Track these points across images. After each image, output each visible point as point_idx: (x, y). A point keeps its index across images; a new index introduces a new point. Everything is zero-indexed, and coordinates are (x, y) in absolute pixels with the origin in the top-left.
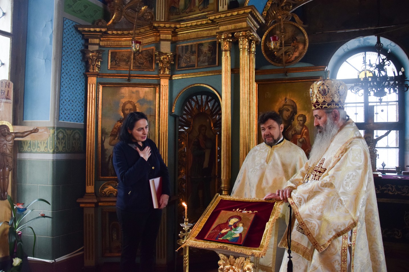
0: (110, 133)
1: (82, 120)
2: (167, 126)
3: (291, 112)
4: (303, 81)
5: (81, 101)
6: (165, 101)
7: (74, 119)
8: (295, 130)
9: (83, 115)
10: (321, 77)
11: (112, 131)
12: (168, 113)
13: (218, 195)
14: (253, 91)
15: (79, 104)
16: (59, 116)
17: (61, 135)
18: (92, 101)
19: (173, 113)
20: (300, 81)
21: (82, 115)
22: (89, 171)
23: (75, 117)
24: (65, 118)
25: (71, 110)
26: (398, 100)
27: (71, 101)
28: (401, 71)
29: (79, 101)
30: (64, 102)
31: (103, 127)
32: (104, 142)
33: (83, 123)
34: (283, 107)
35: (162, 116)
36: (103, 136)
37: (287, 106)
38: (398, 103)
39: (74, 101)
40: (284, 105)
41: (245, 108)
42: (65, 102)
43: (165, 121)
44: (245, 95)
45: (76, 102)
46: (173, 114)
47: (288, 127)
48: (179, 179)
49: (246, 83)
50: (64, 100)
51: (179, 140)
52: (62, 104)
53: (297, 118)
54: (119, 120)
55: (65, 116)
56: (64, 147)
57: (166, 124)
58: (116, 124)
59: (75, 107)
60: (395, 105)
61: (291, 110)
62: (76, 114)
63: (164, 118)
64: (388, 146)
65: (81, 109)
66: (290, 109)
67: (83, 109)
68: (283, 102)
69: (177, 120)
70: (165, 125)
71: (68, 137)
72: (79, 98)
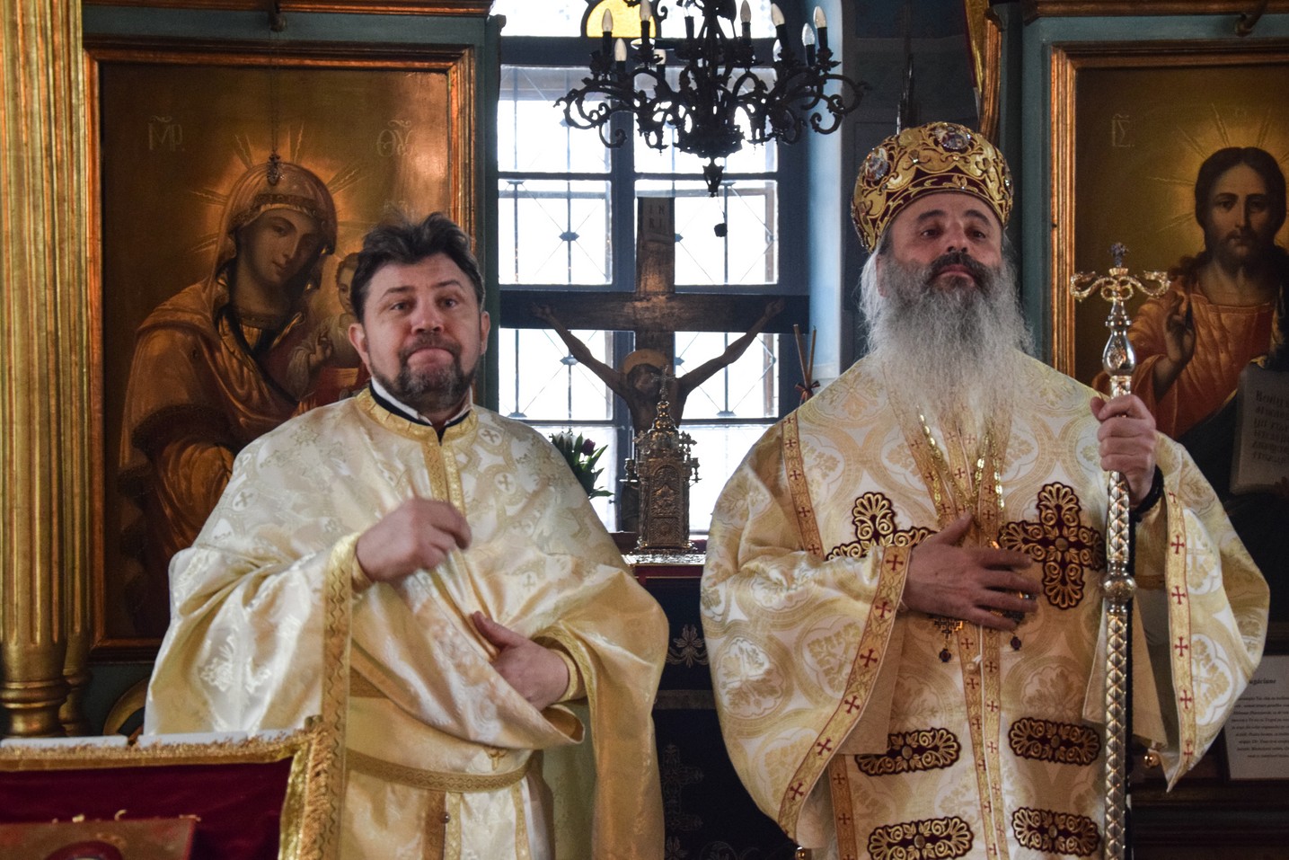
3: (305, 237)
4: (371, 64)
8: (326, 343)
10: (466, 52)
14: (74, 101)
20: (353, 64)
26: (775, 169)
28: (811, 24)
34: (258, 208)
37: (277, 205)
38: (775, 183)
40: (262, 198)
41: (35, 207)
44: (31, 129)
47: (286, 322)
49: (34, 56)
53: (338, 277)
60: (763, 197)
61: (301, 226)
64: (726, 412)
66: (295, 220)
68: (257, 181)
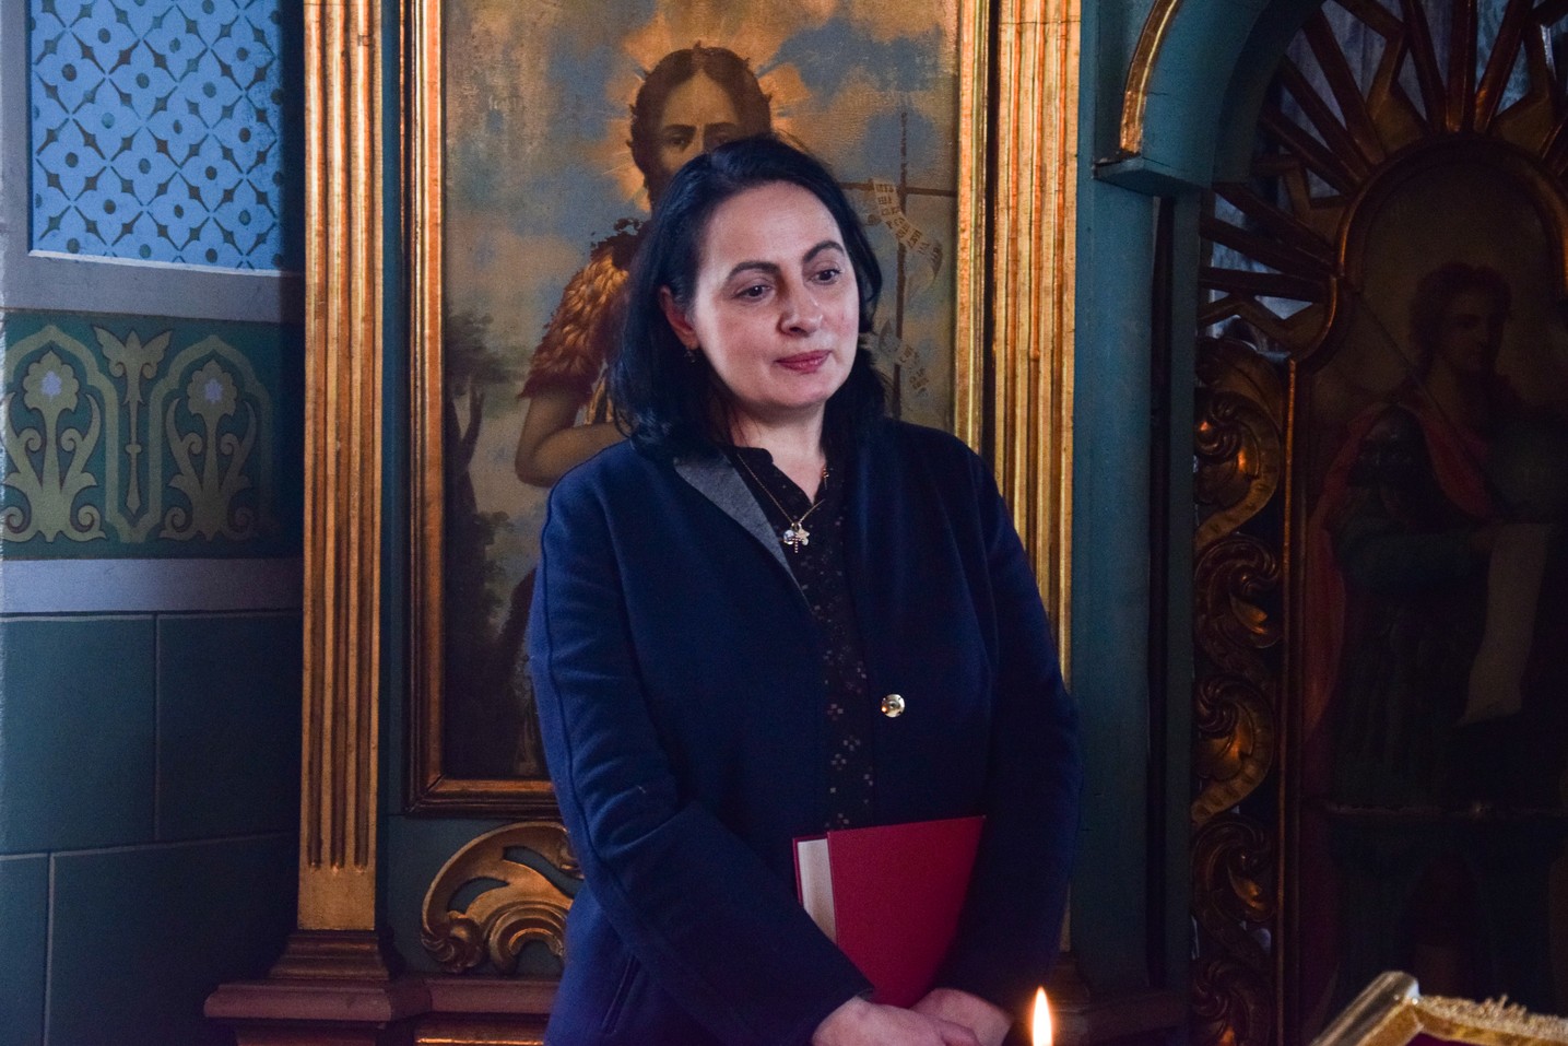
0: (526, 369)
1: (261, 239)
2: (1061, 289)
5: (243, 54)
6: (1054, 44)
7: (179, 232)
9: (274, 192)
11: (547, 345)
12: (1073, 165)
13: (1400, 987)
15: (223, 84)
16: (32, 202)
17: (53, 388)
18: (347, 55)
19: (1131, 155)
21: (262, 198)
22: (328, 723)
23: (194, 214)
24: (92, 227)
25: (144, 148)
27: (142, 61)
29: (229, 58)
30: (70, 73)
31: (456, 311)
32: (468, 455)
33: (275, 273)
35: (1017, 193)
36: (461, 393)
39: (177, 63)
42: (87, 74)
43: (1049, 237)
45: (193, 65)
46: (1130, 164)
48: (1200, 820)
50: (70, 52)
51: (1204, 427)
52: (52, 91)
54: (611, 241)
55: (92, 206)
56: (80, 500)
57: (1060, 271)
58: (578, 275)
59: (189, 121)
62: (199, 180)
63: (1040, 210)
65: (245, 135)
67: (267, 137)
69: (1186, 219)
70: (1048, 280)
71: (124, 406)
72: (225, 31)
